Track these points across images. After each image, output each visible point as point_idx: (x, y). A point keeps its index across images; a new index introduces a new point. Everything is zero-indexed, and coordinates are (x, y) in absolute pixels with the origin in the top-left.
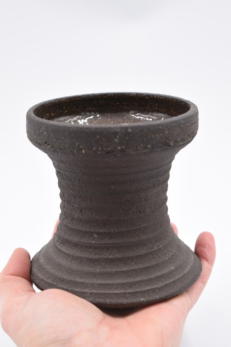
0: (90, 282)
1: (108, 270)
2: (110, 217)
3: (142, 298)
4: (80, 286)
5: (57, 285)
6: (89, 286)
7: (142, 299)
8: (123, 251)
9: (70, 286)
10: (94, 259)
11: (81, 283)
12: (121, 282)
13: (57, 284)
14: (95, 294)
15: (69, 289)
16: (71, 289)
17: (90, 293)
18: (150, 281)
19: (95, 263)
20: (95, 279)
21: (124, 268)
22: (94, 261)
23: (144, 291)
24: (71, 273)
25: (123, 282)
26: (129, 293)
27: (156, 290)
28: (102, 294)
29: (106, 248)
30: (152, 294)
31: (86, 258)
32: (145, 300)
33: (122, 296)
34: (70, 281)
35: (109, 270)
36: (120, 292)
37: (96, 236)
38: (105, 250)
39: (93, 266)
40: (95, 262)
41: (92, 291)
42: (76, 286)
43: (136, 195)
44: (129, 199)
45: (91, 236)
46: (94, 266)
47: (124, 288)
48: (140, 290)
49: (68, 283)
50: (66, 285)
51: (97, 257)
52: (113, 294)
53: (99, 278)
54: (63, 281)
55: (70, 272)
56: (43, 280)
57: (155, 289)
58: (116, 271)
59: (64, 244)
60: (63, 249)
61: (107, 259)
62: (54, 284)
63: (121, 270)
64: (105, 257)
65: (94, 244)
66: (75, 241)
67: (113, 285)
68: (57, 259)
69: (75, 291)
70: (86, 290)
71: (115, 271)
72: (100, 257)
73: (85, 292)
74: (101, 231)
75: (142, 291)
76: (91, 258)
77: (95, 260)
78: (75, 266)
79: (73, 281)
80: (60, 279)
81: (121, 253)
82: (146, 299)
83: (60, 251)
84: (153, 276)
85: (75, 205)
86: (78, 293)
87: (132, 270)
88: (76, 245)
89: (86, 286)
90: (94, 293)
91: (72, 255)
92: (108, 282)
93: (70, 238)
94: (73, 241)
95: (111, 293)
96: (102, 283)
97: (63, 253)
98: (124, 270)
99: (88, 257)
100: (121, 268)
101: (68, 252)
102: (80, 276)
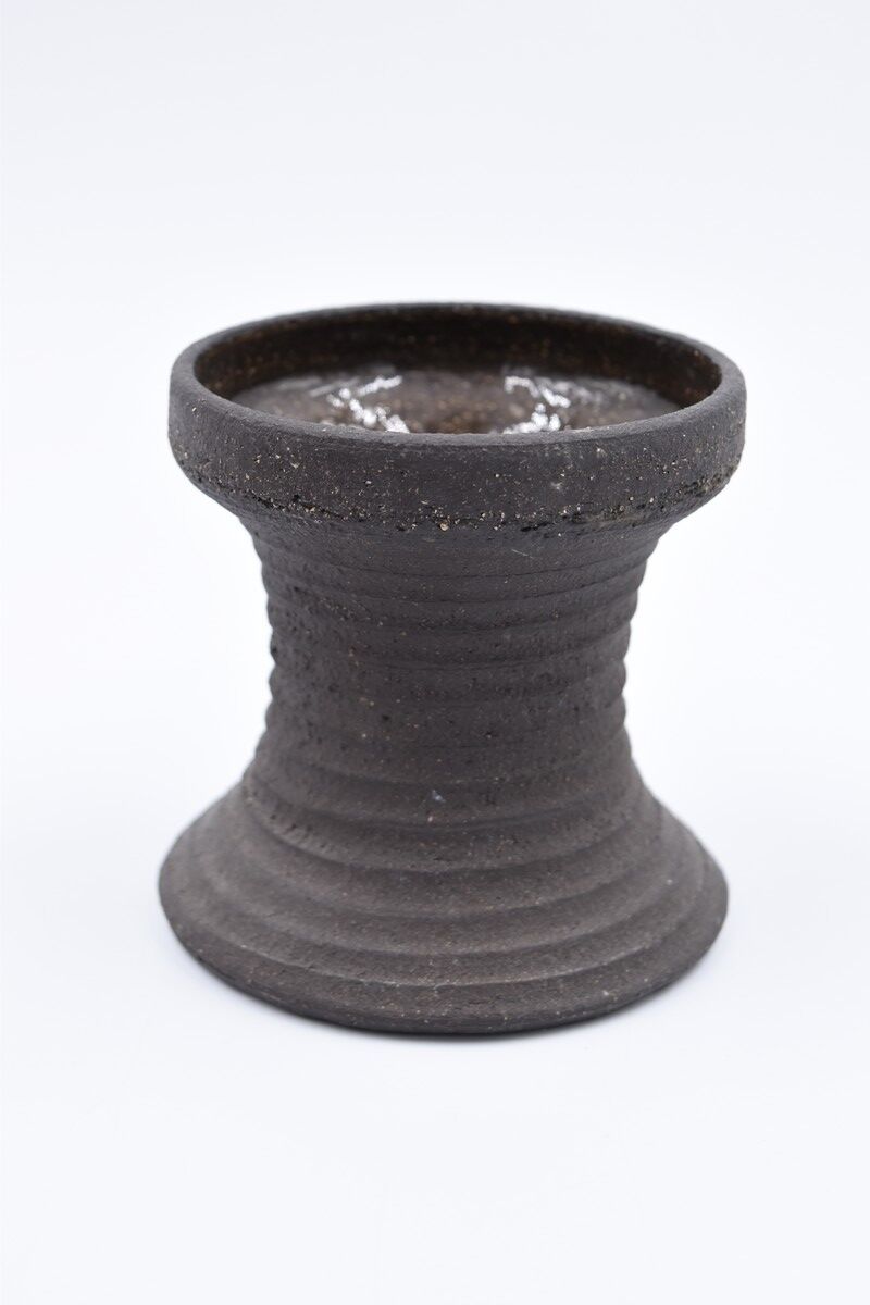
0: (435, 953)
1: (487, 908)
2: (489, 733)
3: (604, 988)
4: (400, 968)
5: (313, 970)
6: (431, 967)
7: (606, 993)
8: (528, 842)
9: (364, 969)
10: (437, 873)
11: (402, 957)
12: (536, 944)
13: (311, 967)
14: (459, 989)
15: (362, 980)
16: (370, 980)
17: (441, 990)
18: (619, 931)
19: (442, 887)
20: (449, 940)
21: (537, 898)
22: (437, 881)
23: (610, 967)
24: (358, 927)
25: (541, 942)
26: (566, 979)
27: (640, 960)
28: (479, 989)
29: (474, 837)
30: (630, 974)
31: (407, 873)
32: (613, 995)
33: (544, 990)
34: (361, 954)
35: (491, 907)
36: (536, 977)
37: (438, 798)
38: (471, 844)
39: (433, 898)
40: (440, 884)
41: (446, 982)
42: (384, 968)
43: (571, 658)
44: (551, 671)
45: (422, 798)
46: (436, 899)
47: (546, 962)
48: (596, 964)
49: (352, 962)
50: (349, 966)
51: (445, 867)
52: (517, 985)
53: (459, 936)
54: (334, 953)
55: (353, 922)
56: (252, 955)
57: (636, 955)
58: (513, 910)
59: (309, 829)
60: (310, 845)
61: (480, 871)
62: (302, 966)
63: (527, 904)
64: (475, 866)
65: (433, 824)
66: (361, 818)
67: (512, 955)
68: (292, 881)
69: (385, 985)
70: (422, 982)
71: (510, 907)
72: (456, 866)
73: (421, 989)
74: (458, 781)
75: (604, 967)
76: (425, 873)
77: (438, 876)
78: (367, 902)
79: (371, 953)
80: (321, 948)
81: (524, 847)
82: (617, 990)
83: (299, 852)
84: (623, 914)
85: (363, 699)
86: (399, 993)
87: (560, 902)
88: (361, 832)
89: (422, 967)
90: (452, 987)
91: (351, 865)
92: (493, 947)
93: (337, 809)
94: (351, 820)
95: (508, 985)
96: (476, 954)
97: (313, 858)
98: (537, 903)
99: (414, 869)
100: (526, 896)
101: (333, 856)
102: (393, 935)
